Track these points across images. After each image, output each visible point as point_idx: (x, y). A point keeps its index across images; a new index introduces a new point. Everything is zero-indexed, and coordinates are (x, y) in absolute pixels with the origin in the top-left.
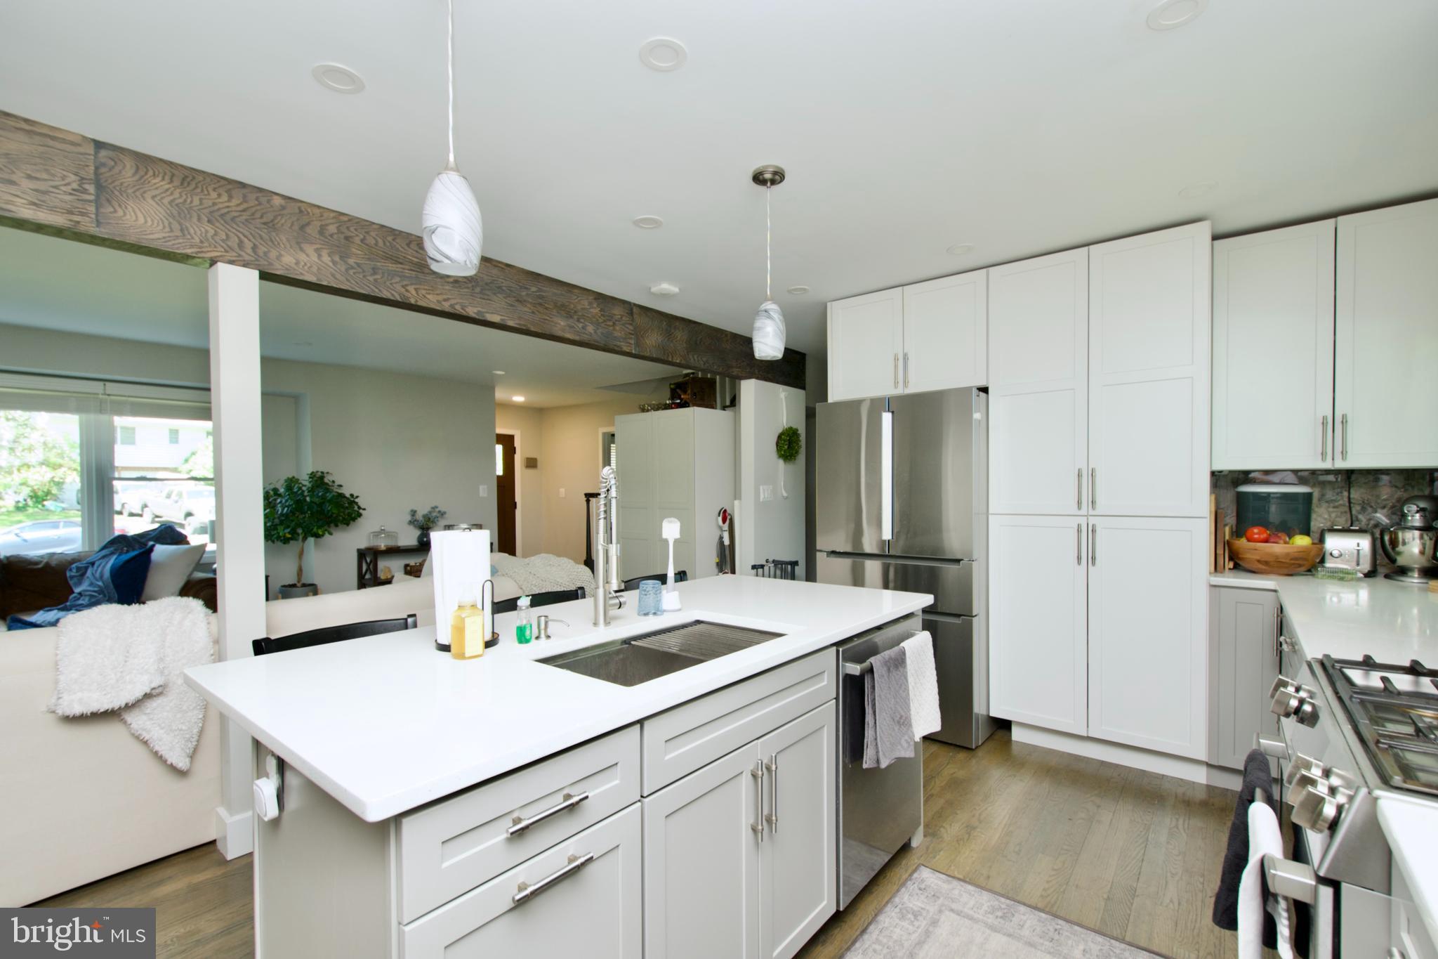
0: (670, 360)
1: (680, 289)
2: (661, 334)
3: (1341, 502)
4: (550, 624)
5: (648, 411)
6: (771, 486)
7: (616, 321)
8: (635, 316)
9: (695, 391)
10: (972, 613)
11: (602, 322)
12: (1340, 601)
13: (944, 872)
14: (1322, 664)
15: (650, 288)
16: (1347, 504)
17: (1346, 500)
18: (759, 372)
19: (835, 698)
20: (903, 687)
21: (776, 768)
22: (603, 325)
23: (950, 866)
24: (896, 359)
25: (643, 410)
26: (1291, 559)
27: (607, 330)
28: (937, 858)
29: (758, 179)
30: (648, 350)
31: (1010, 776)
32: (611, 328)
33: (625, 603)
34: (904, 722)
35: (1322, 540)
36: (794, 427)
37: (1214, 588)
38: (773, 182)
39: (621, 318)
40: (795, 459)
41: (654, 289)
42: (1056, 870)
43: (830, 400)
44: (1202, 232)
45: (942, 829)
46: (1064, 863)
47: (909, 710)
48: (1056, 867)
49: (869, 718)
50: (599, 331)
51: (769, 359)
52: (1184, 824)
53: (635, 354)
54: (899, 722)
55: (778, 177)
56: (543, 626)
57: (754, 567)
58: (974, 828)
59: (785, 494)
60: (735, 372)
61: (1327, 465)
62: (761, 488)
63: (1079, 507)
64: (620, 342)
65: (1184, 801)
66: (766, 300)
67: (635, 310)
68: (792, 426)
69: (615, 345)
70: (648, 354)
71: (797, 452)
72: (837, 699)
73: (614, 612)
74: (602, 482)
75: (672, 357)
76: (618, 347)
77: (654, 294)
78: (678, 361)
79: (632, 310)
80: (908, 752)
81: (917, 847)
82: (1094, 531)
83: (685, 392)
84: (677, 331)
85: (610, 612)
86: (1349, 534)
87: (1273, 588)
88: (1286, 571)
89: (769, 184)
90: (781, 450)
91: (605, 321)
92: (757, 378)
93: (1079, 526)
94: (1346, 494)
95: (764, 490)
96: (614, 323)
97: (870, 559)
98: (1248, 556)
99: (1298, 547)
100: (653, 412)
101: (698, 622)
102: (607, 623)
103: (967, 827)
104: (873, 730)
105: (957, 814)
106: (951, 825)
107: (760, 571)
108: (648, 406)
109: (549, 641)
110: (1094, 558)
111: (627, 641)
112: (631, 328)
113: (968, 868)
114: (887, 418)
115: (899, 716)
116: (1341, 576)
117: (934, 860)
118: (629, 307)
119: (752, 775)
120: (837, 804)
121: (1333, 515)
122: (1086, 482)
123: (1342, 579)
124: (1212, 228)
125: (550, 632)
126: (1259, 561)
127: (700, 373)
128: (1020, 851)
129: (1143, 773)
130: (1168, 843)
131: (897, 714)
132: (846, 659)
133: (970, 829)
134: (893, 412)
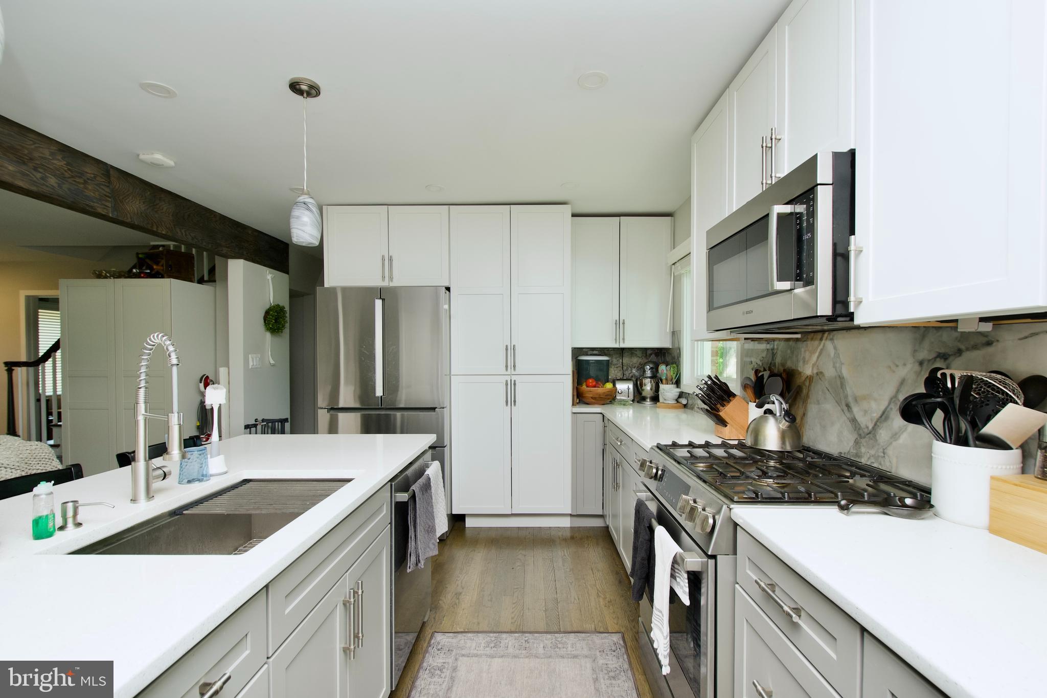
0: (155, 229)
1: (175, 163)
2: (144, 203)
3: (619, 365)
4: (80, 509)
5: (106, 277)
6: (259, 355)
7: (88, 179)
8: (112, 179)
9: (170, 263)
10: (444, 443)
11: (69, 178)
12: (622, 416)
13: (450, 631)
14: (658, 447)
15: (138, 155)
16: (621, 366)
17: (621, 363)
18: (247, 253)
19: (390, 524)
20: (430, 504)
21: (363, 592)
22: (70, 180)
23: (453, 625)
24: (383, 259)
25: (99, 276)
26: (606, 396)
27: (76, 187)
28: (443, 624)
29: (295, 87)
30: (129, 216)
31: (472, 551)
32: (82, 186)
33: (170, 473)
34: (431, 529)
35: (614, 385)
36: (281, 305)
37: (573, 415)
38: (309, 94)
39: (95, 177)
40: (282, 332)
41: (142, 157)
42: (514, 603)
43: (326, 285)
44: (567, 210)
45: (440, 602)
46: (518, 597)
47: (434, 519)
48: (514, 602)
49: (411, 533)
50: (65, 187)
51: (304, 245)
52: (567, 553)
53: (111, 218)
54: (428, 531)
55: (313, 91)
56: (70, 513)
57: (247, 427)
58: (461, 593)
59: (272, 362)
60: (225, 250)
61: (617, 346)
62: (250, 356)
63: (507, 370)
64: (94, 202)
65: (563, 539)
66: (303, 194)
67: (112, 172)
68: (280, 304)
69: (87, 205)
70: (129, 220)
71: (283, 326)
72: (391, 523)
73: (157, 484)
74: (146, 349)
75: (157, 227)
76: (92, 207)
77: (142, 161)
78: (164, 233)
79: (108, 171)
80: (434, 552)
81: (428, 620)
82: (515, 384)
83: (157, 264)
84: (163, 203)
85: (153, 485)
86: (622, 381)
87: (600, 412)
88: (602, 402)
89: (305, 95)
90: (269, 324)
91: (73, 177)
92: (246, 259)
93: (507, 381)
94: (621, 361)
95: (253, 358)
96: (85, 181)
97: (342, 412)
98: (587, 395)
99: (608, 389)
100: (112, 280)
101: (246, 481)
102: (149, 495)
103: (456, 594)
104: (414, 541)
105: (447, 588)
106: (445, 597)
107: (253, 429)
108: (107, 272)
109: (80, 529)
110: (515, 401)
111: (176, 513)
112: (107, 190)
113: (464, 622)
114: (378, 303)
115: (428, 526)
116: (623, 403)
117: (442, 626)
118: (106, 170)
119: (343, 604)
120: (391, 606)
121: (616, 372)
122: (510, 351)
123: (624, 405)
124: (572, 210)
125: (80, 519)
126: (592, 398)
127: (183, 246)
128: (492, 598)
129: (540, 529)
130: (564, 566)
131: (427, 525)
132: (398, 490)
133: (458, 595)
134: (383, 300)
